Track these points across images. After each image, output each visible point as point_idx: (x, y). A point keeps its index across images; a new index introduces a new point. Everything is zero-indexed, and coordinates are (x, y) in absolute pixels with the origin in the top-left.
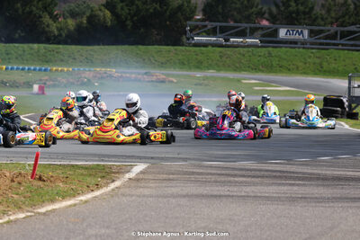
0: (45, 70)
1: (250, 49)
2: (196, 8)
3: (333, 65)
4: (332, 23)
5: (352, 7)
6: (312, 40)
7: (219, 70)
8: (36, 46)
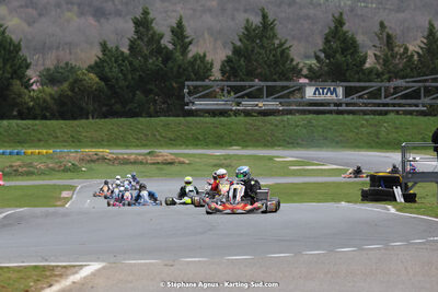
0: (18, 154)
1: (285, 118)
2: (212, 64)
3: (395, 135)
4: (389, 80)
5: (416, 57)
6: (348, 100)
7: (245, 146)
8: (5, 122)
